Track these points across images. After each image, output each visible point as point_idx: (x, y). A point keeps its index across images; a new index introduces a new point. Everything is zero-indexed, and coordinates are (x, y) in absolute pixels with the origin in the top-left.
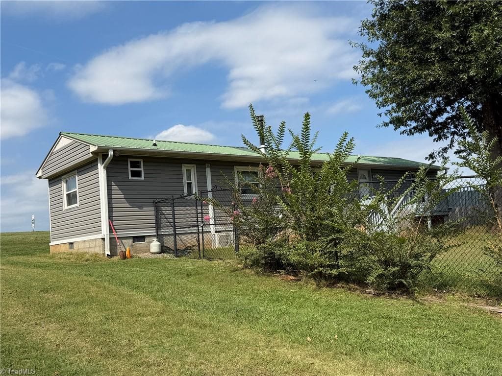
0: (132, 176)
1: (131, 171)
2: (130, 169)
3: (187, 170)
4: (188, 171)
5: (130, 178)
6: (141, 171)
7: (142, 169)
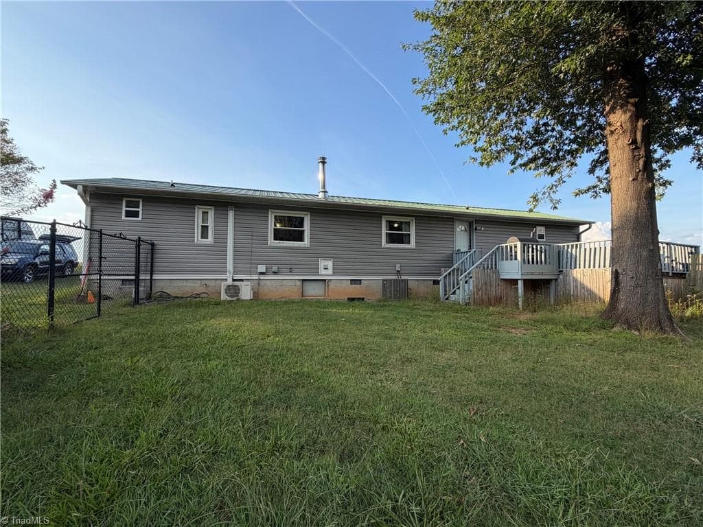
0: (126, 216)
1: (126, 211)
2: (124, 208)
3: (203, 212)
4: (205, 213)
5: (124, 218)
6: (138, 211)
7: (140, 209)
